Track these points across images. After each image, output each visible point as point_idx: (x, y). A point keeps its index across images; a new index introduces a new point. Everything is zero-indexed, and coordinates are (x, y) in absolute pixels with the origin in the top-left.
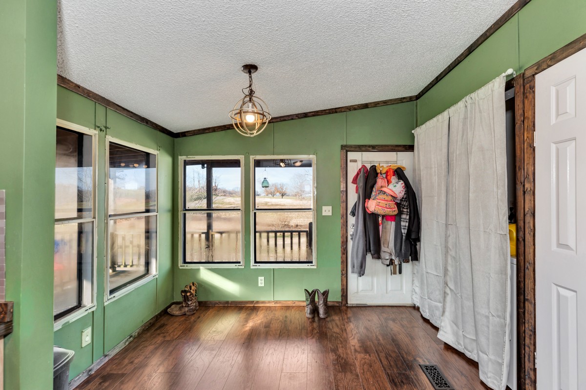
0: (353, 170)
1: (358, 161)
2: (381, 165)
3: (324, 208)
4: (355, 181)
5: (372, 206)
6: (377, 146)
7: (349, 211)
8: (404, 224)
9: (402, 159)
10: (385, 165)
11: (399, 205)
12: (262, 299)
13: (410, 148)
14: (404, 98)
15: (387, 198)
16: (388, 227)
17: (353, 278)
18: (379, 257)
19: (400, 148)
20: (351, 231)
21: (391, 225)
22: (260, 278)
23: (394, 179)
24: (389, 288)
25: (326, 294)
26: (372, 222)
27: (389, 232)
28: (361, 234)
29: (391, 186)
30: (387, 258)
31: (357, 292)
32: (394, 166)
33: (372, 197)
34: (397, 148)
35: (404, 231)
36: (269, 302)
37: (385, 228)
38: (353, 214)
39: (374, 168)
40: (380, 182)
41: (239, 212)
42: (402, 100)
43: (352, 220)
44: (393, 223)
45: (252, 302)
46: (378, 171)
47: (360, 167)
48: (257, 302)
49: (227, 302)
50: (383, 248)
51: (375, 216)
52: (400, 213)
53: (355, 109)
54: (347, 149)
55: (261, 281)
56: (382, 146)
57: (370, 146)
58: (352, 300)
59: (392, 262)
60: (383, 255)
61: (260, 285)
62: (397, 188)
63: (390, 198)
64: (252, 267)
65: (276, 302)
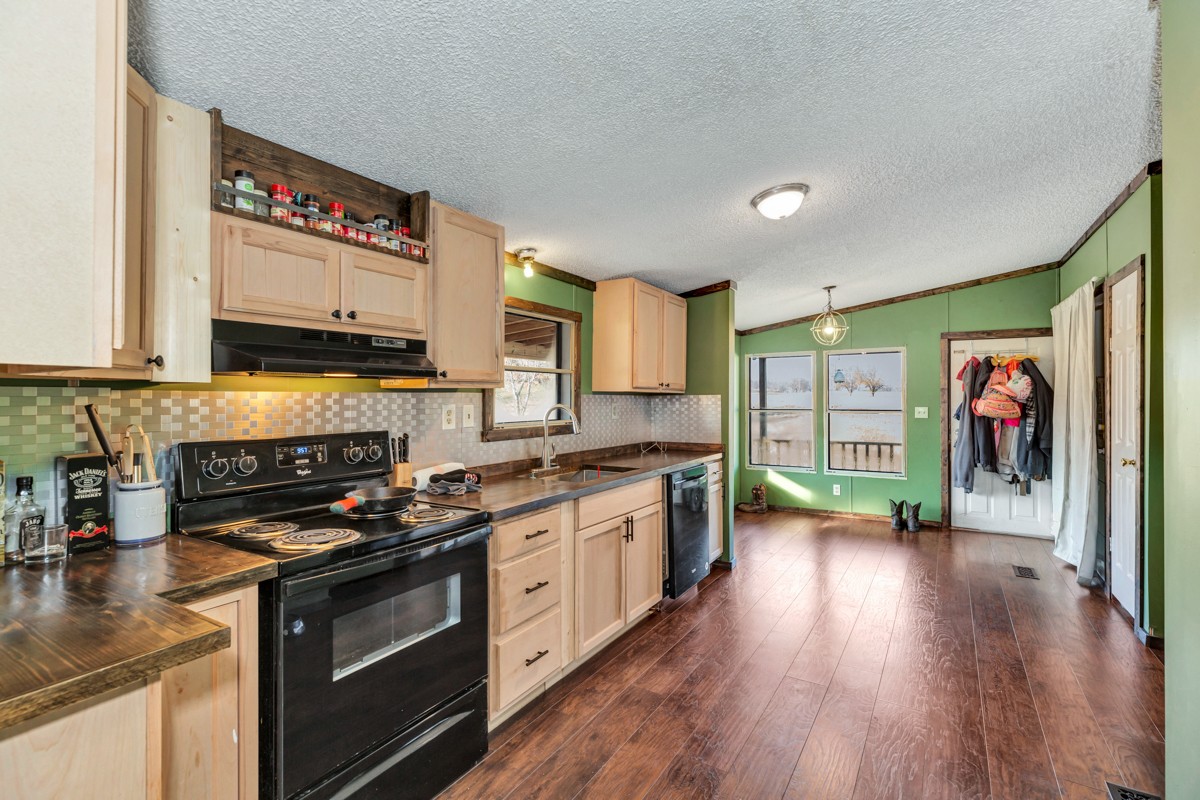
0: (958, 363)
1: (965, 352)
2: (1000, 356)
3: (917, 409)
4: (960, 377)
5: (982, 407)
6: (994, 331)
7: (954, 412)
8: (1030, 430)
9: (1034, 348)
10: (1007, 355)
11: (1023, 407)
12: (838, 509)
13: (1047, 332)
14: (1038, 267)
15: (1000, 398)
16: (1009, 433)
17: (958, 492)
18: (995, 470)
19: (1030, 333)
20: (955, 437)
21: (1014, 433)
22: (835, 486)
23: (1015, 374)
24: (1015, 513)
25: (917, 507)
26: (983, 429)
27: (1011, 444)
28: (967, 440)
29: (1010, 383)
30: (1008, 472)
31: (966, 513)
32: (1021, 357)
33: (983, 397)
34: (1026, 333)
35: (1029, 439)
36: (846, 513)
37: (1006, 435)
38: (958, 417)
39: (988, 360)
40: (995, 376)
41: (811, 413)
42: (1034, 270)
43: (956, 424)
44: (1017, 429)
45: (826, 511)
46: (994, 364)
47: (969, 358)
48: (832, 512)
49: (798, 509)
50: (1002, 460)
51: (987, 422)
52: (1024, 416)
53: (962, 289)
54: (949, 337)
55: (836, 490)
56: (1002, 331)
57: (983, 332)
58: (956, 522)
59: (1015, 480)
60: (1000, 468)
61: (835, 493)
62: (1020, 386)
63: (1005, 398)
64: (826, 473)
65: (855, 514)
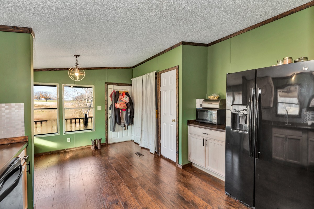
0: (110, 92)
1: (112, 89)
2: (121, 90)
3: (98, 107)
4: (111, 96)
5: (118, 106)
6: (119, 83)
7: (109, 107)
8: (129, 112)
9: (127, 89)
10: (122, 91)
11: (127, 105)
12: (69, 148)
13: (130, 85)
14: (128, 67)
15: (123, 103)
16: (123, 113)
17: (110, 132)
18: (120, 124)
19: (127, 85)
20: (109, 115)
21: (124, 113)
22: (68, 139)
23: (125, 96)
24: (124, 135)
25: (100, 140)
26: (117, 112)
27: (124, 115)
28: (114, 116)
29: (124, 99)
30: (123, 124)
31: (112, 138)
32: (125, 91)
33: (118, 103)
34: (126, 85)
35: (129, 114)
36: (73, 148)
37: (122, 114)
38: (110, 109)
39: (118, 92)
40: (120, 97)
41: (56, 110)
42: (128, 68)
43: (110, 111)
44: (125, 112)
45: (64, 150)
46: (120, 93)
47: (113, 91)
48: (67, 149)
49: (51, 152)
50: (122, 121)
51: (118, 109)
52: (128, 108)
53: (111, 69)
54: (107, 84)
55: (69, 140)
56: (121, 84)
57: (116, 83)
58: (110, 142)
59: (124, 126)
60: (121, 123)
61: (68, 142)
62: (126, 99)
63: (124, 103)
64: (64, 134)
65: (77, 148)
